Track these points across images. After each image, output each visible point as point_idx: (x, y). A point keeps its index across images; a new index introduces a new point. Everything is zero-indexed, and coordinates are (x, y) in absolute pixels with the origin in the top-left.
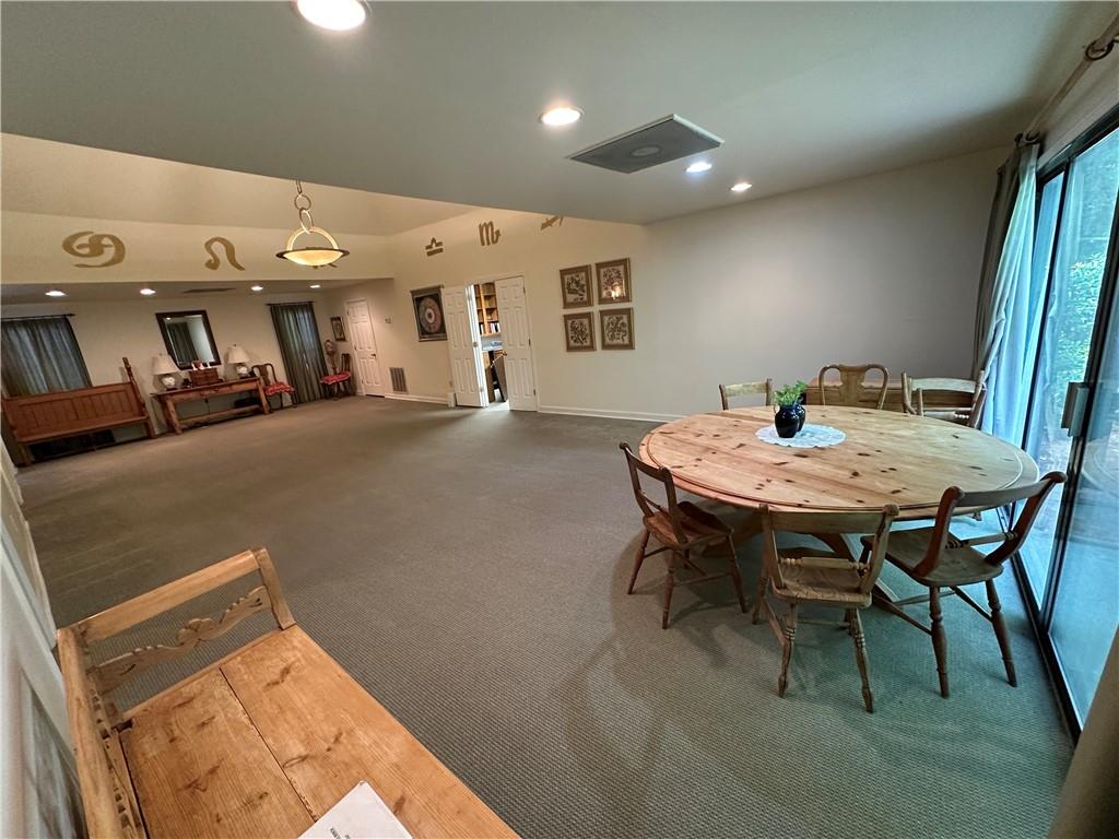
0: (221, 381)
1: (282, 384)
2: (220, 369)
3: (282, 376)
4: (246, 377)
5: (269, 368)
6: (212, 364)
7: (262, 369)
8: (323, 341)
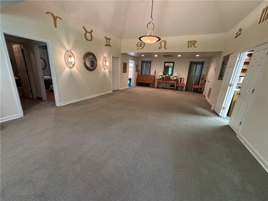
0: (170, 79)
1: (184, 84)
2: (172, 77)
3: (185, 82)
4: (175, 80)
5: (183, 79)
6: (170, 75)
7: (181, 79)
8: (202, 74)
